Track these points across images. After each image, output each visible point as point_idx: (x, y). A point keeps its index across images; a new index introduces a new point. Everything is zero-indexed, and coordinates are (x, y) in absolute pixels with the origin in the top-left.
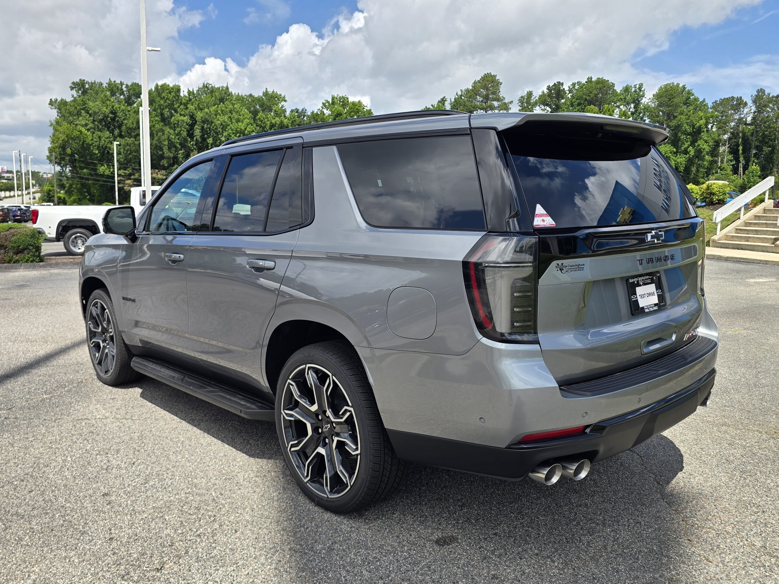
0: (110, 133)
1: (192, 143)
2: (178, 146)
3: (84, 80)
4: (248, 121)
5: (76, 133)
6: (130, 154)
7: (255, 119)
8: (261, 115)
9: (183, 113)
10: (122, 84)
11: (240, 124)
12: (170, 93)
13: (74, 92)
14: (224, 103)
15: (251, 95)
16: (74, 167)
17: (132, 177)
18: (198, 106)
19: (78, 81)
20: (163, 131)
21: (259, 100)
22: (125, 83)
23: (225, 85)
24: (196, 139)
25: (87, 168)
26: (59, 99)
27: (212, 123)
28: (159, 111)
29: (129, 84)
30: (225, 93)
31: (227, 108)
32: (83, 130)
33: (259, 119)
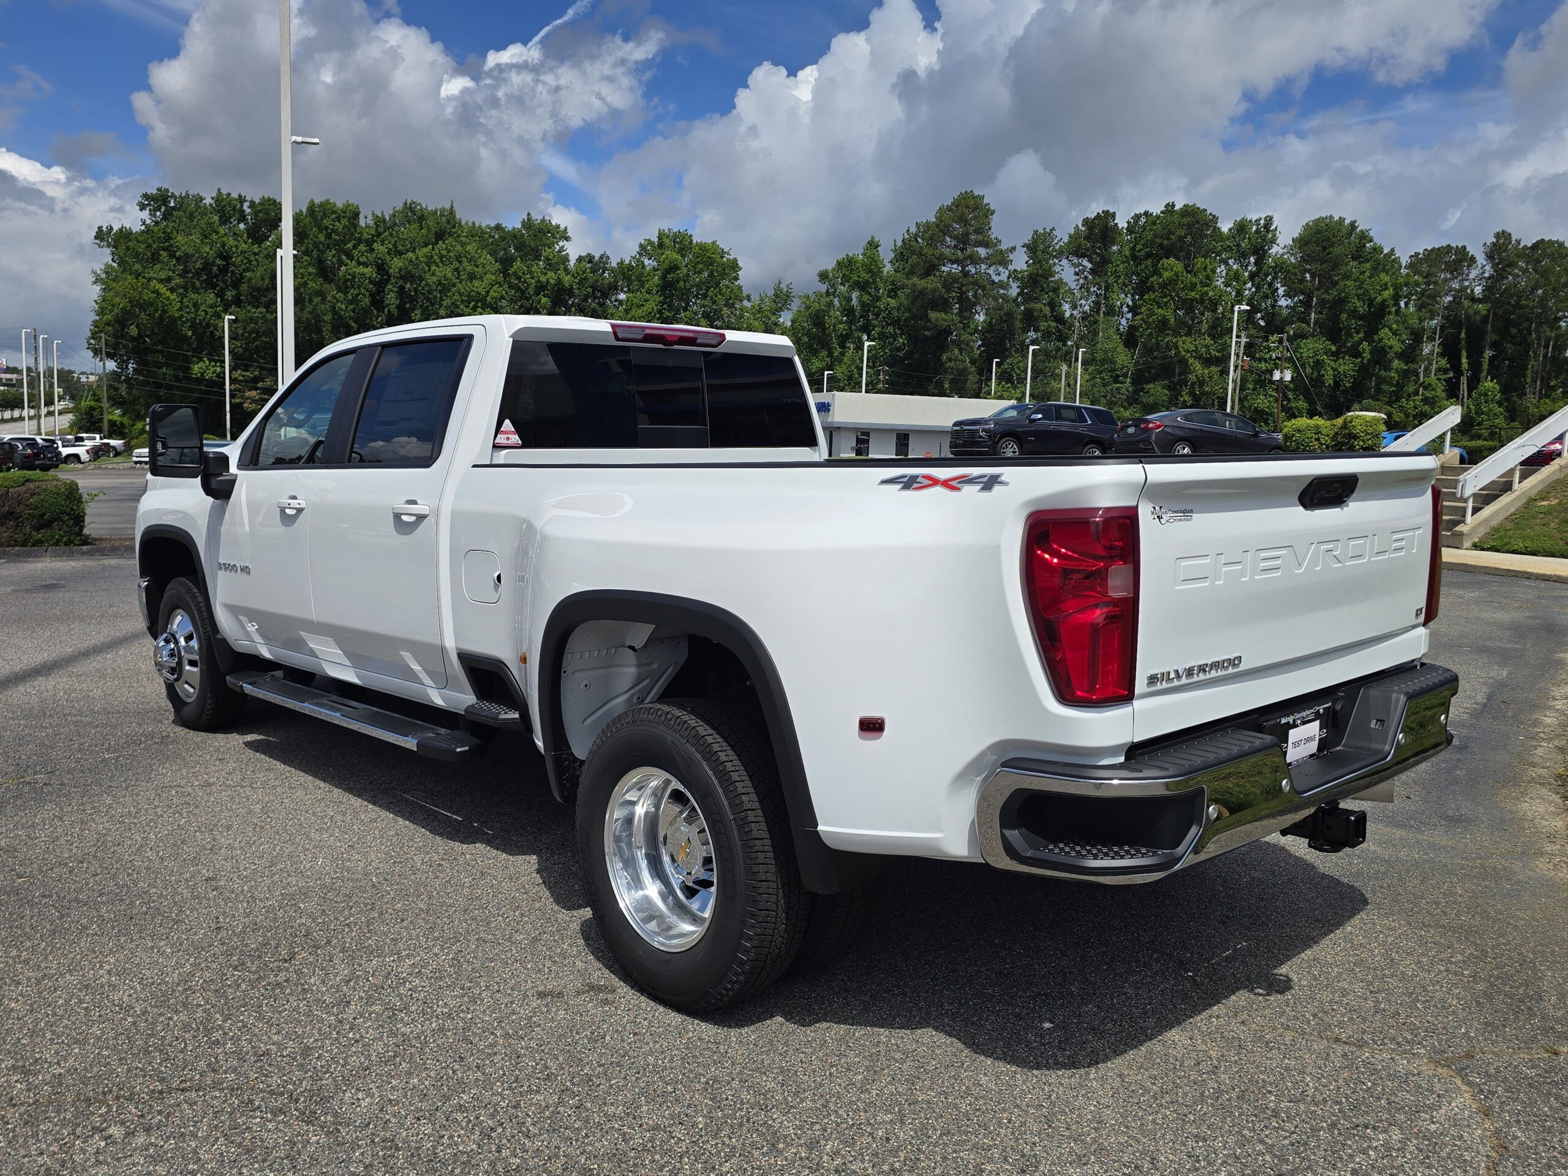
0: (217, 296)
1: (380, 319)
2: (353, 324)
3: (167, 190)
4: (493, 278)
5: (148, 296)
6: (255, 339)
7: (504, 271)
8: (518, 264)
9: (363, 259)
10: (241, 200)
11: (476, 283)
12: (338, 219)
13: (145, 215)
14: (444, 243)
15: (498, 227)
16: (142, 363)
17: (260, 385)
18: (395, 245)
19: (155, 192)
20: (322, 294)
21: (515, 237)
22: (248, 198)
23: (448, 206)
24: (389, 311)
25: (168, 366)
26: (116, 228)
27: (421, 279)
28: (315, 254)
29: (257, 201)
30: (448, 221)
31: (449, 251)
32: (162, 289)
33: (515, 273)
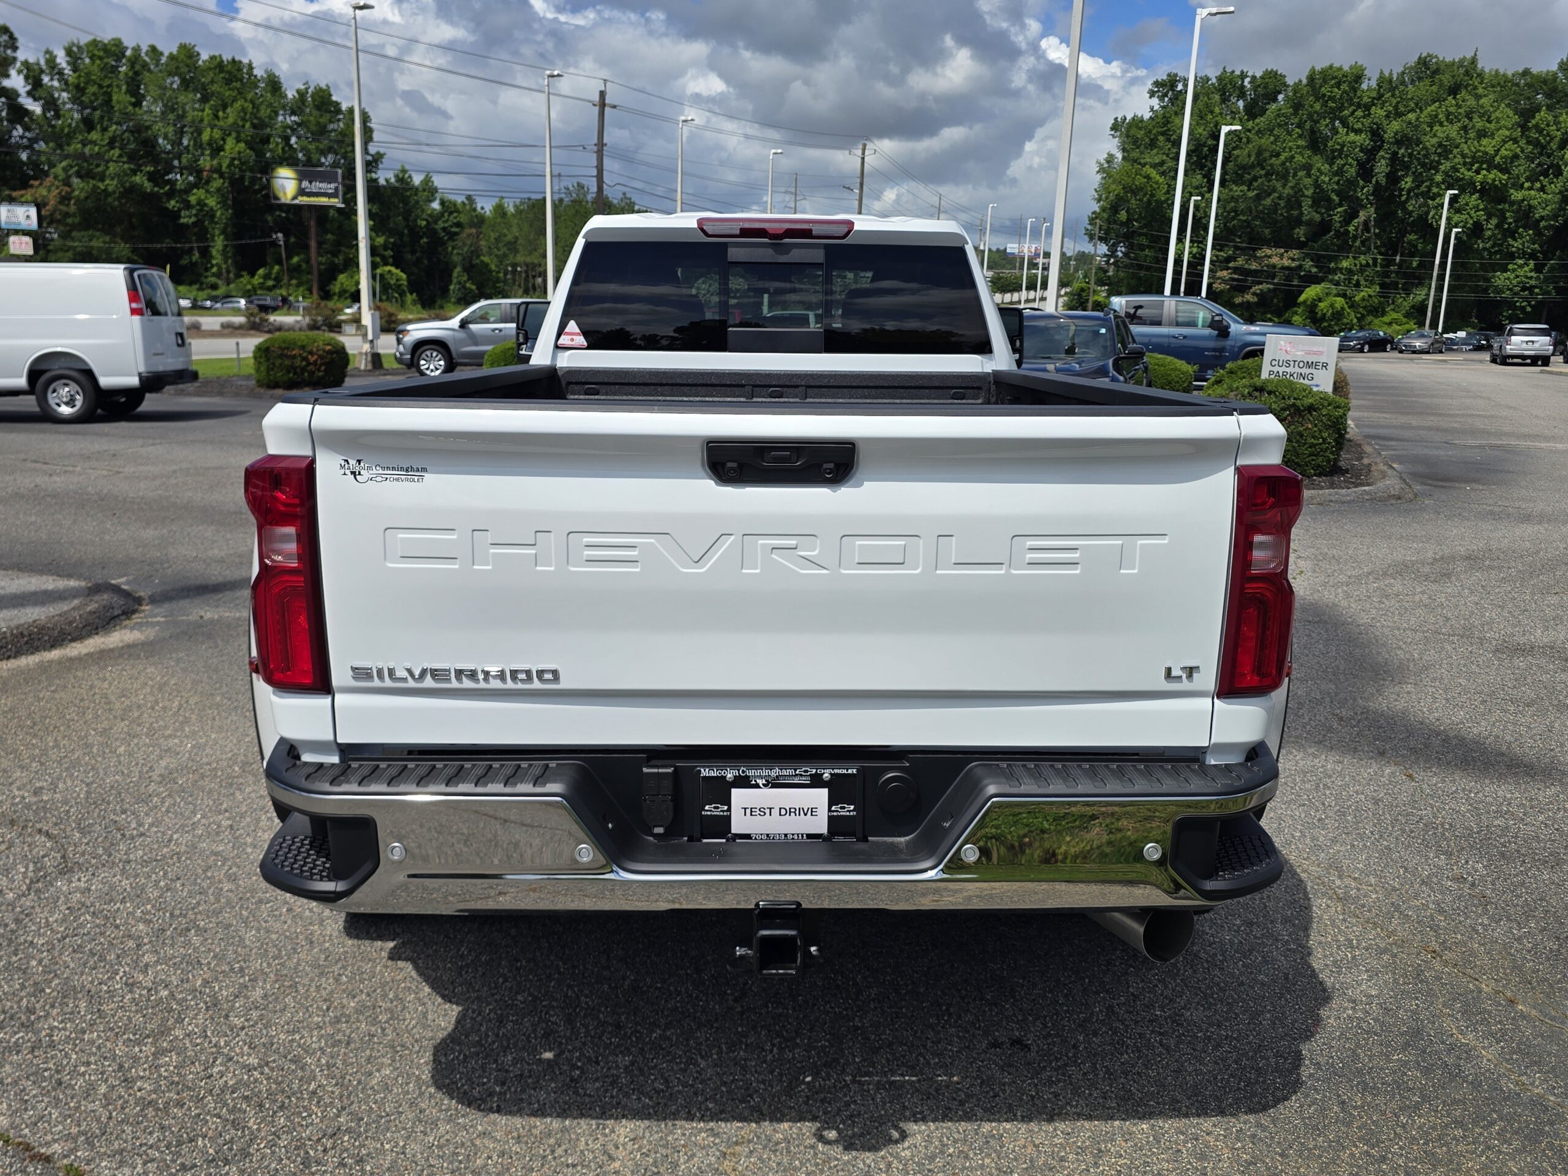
0: (1204, 176)
1: (1365, 190)
2: (1335, 197)
3: (1176, 75)
4: (1507, 133)
5: (1140, 181)
6: (1234, 218)
7: (1524, 127)
8: (1543, 115)
9: (1358, 126)
10: (1243, 76)
11: (1485, 141)
12: (1338, 85)
13: (1155, 102)
14: (1454, 98)
15: (1526, 72)
16: (1130, 247)
17: (1231, 265)
18: (1396, 107)
19: (1165, 77)
20: (1307, 168)
21: (1545, 82)
22: (1250, 74)
23: (1469, 55)
24: (1377, 181)
25: (1149, 247)
26: (1129, 118)
27: (1419, 142)
28: (1308, 126)
29: (1258, 75)
30: (1467, 73)
31: (1460, 107)
32: (1153, 173)
33: (1536, 126)
